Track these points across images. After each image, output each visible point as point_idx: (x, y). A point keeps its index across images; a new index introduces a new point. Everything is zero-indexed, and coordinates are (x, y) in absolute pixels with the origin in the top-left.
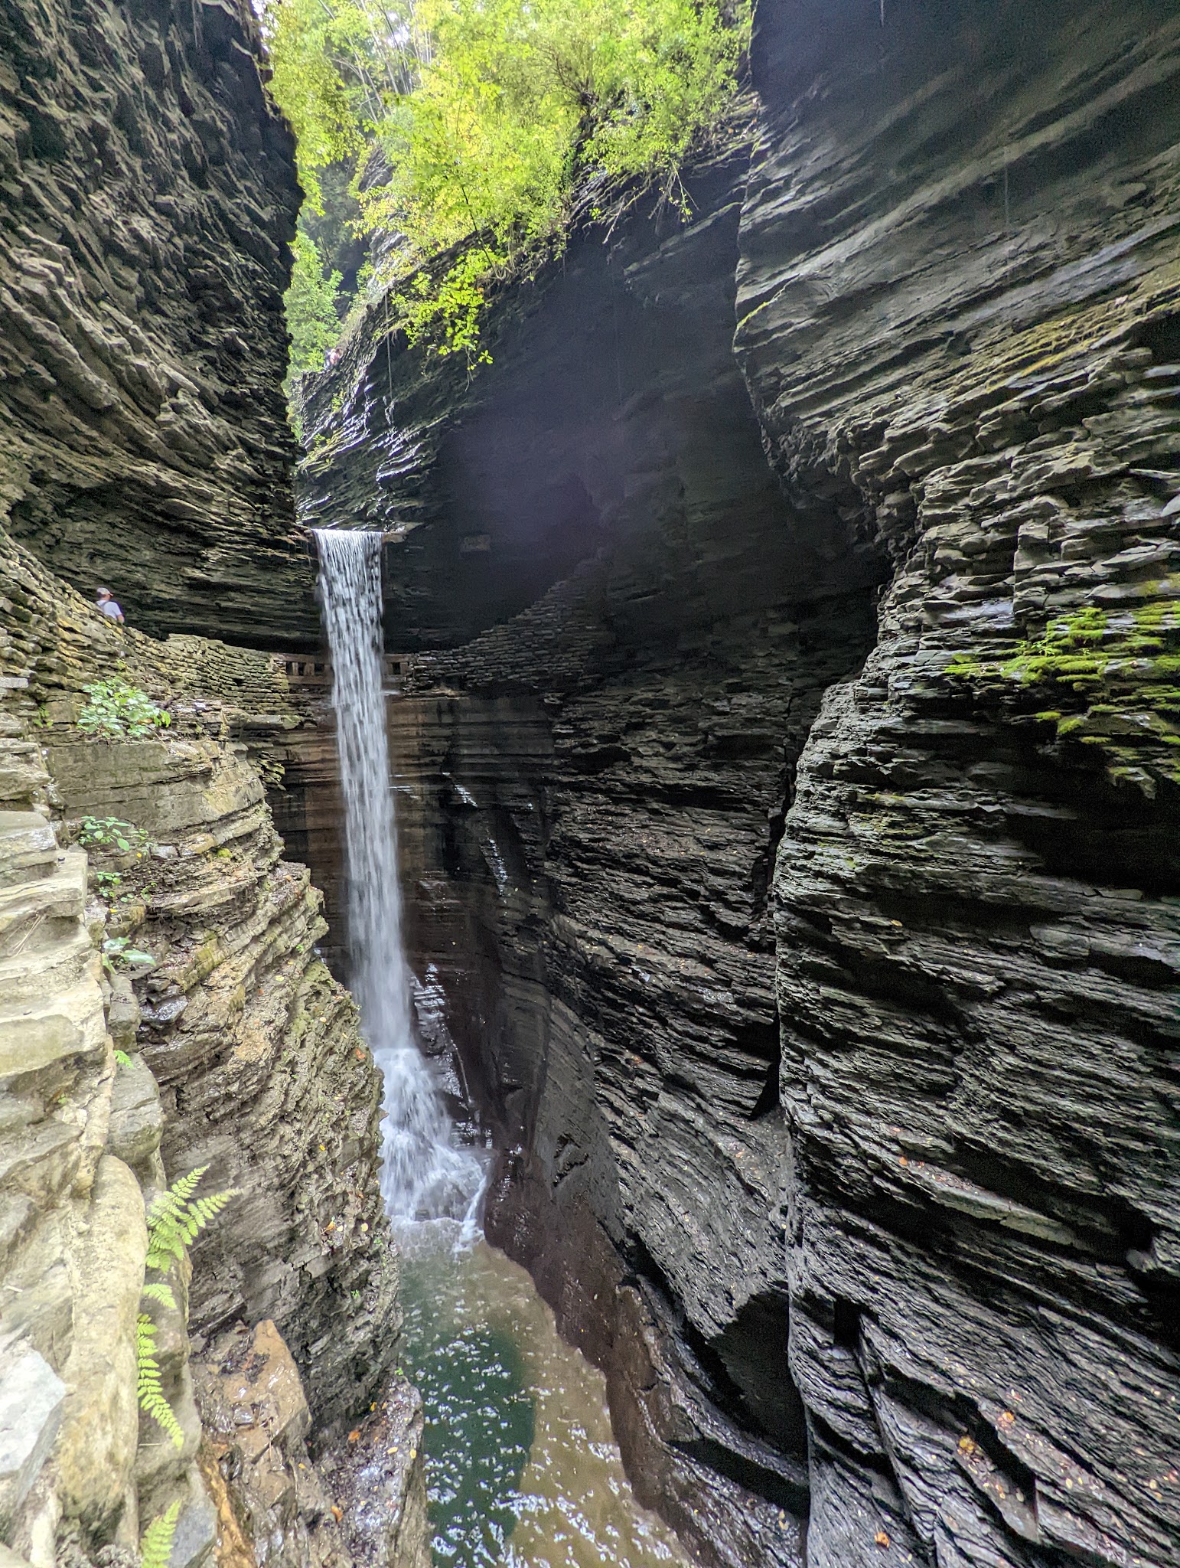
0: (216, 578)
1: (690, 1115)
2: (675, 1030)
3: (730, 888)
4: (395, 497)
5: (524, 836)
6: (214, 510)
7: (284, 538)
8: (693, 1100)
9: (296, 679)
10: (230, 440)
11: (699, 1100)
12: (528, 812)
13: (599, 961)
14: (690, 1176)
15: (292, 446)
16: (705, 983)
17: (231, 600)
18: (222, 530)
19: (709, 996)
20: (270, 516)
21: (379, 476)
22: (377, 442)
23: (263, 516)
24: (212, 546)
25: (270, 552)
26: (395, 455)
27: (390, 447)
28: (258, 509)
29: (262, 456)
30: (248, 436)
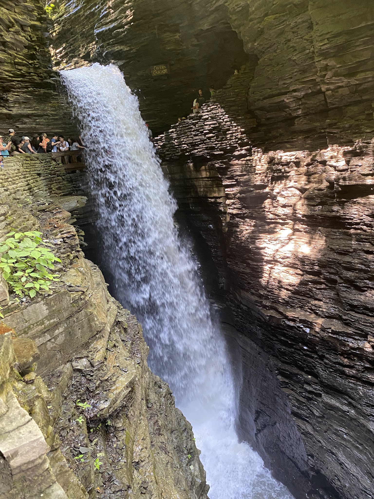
0: (15, 111)
1: (346, 408)
2: (330, 361)
3: (359, 278)
4: (108, 44)
5: (209, 244)
6: (6, 69)
7: (49, 81)
8: (345, 399)
9: (69, 166)
10: (10, 22)
11: (350, 400)
12: (210, 229)
13: (274, 320)
14: (349, 441)
15: (45, 19)
16: (349, 335)
17: (25, 123)
18: (14, 81)
19: (352, 343)
20: (39, 68)
21: (96, 31)
22: (90, 8)
23: (35, 68)
24: (9, 91)
25: (42, 91)
26: (104, 16)
27: (100, 11)
28: (31, 64)
29: (29, 29)
30: (19, 17)
